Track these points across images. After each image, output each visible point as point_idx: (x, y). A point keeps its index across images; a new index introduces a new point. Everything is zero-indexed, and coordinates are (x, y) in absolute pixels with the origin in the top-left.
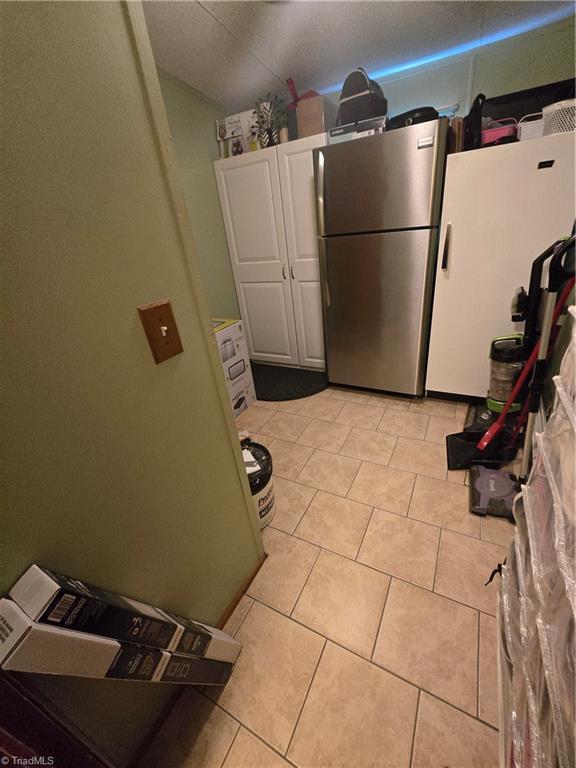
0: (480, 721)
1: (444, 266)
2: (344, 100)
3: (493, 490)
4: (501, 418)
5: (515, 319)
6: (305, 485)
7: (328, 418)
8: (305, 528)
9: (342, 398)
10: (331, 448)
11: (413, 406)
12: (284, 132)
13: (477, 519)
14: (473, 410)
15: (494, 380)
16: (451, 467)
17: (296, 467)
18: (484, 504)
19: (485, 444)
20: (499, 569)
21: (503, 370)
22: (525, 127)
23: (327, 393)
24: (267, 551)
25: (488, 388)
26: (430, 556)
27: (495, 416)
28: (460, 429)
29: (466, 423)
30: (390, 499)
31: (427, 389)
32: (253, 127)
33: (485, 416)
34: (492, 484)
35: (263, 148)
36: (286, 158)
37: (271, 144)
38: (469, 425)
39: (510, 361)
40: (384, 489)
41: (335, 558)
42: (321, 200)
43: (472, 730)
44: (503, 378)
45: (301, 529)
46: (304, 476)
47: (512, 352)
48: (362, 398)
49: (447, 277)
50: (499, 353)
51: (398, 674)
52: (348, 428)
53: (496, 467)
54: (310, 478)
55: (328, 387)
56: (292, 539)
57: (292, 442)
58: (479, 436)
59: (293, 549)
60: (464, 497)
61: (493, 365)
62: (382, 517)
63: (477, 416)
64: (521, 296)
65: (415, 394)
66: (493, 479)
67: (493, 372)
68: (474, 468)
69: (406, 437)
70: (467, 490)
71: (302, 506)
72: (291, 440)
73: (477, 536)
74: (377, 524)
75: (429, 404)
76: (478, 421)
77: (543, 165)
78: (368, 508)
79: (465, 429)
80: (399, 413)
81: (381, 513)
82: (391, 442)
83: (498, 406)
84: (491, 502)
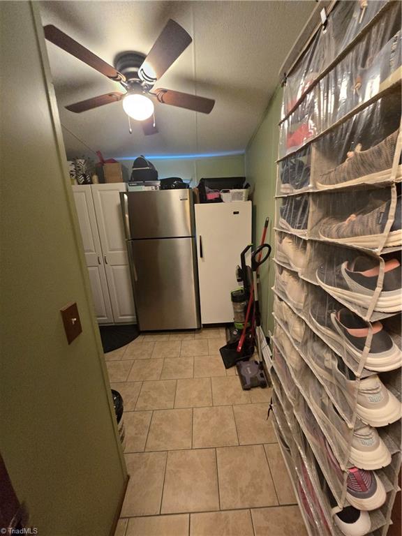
0: (282, 506)
1: (201, 256)
2: (135, 169)
3: (250, 372)
4: (244, 332)
5: (238, 281)
6: (144, 410)
7: (146, 356)
8: (152, 443)
9: (152, 340)
10: (155, 377)
11: (197, 336)
12: (95, 178)
13: (247, 392)
14: (228, 331)
15: (236, 313)
16: (227, 367)
17: (132, 400)
18: (249, 383)
19: (240, 348)
20: (271, 408)
21: (239, 306)
22: (224, 196)
23: (140, 339)
24: (129, 473)
25: (233, 317)
26: (232, 426)
27: (240, 332)
28: (225, 344)
29: (227, 339)
30: (200, 399)
31: (202, 323)
32: (72, 171)
33: (235, 333)
34: (249, 370)
35: (79, 184)
36: (98, 192)
37: (85, 183)
38: (229, 339)
39: (241, 301)
40: (195, 394)
41: (178, 453)
42: (127, 216)
43: (279, 514)
44: (240, 311)
45: (149, 445)
46: (140, 404)
47: (241, 297)
48: (164, 338)
49: (203, 261)
50: (235, 298)
51: (237, 508)
52: (161, 360)
53: (247, 360)
54: (145, 404)
55: (139, 334)
56: (145, 454)
57: (124, 382)
58: (236, 345)
59: (148, 462)
60: (238, 382)
61: (233, 304)
62: (198, 412)
63: (231, 333)
64: (239, 270)
65: (196, 327)
66: (249, 367)
67: (234, 308)
68: (238, 363)
69: (199, 356)
70: (238, 377)
71: (145, 427)
72: (123, 381)
73: (250, 402)
74: (198, 418)
75: (204, 332)
76: (233, 336)
77: (235, 213)
78: (190, 409)
79: (228, 343)
80: (190, 343)
81: (198, 409)
82: (191, 361)
83: (240, 325)
84: (252, 379)
